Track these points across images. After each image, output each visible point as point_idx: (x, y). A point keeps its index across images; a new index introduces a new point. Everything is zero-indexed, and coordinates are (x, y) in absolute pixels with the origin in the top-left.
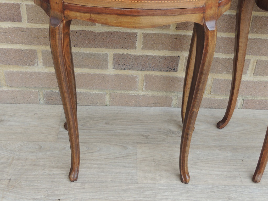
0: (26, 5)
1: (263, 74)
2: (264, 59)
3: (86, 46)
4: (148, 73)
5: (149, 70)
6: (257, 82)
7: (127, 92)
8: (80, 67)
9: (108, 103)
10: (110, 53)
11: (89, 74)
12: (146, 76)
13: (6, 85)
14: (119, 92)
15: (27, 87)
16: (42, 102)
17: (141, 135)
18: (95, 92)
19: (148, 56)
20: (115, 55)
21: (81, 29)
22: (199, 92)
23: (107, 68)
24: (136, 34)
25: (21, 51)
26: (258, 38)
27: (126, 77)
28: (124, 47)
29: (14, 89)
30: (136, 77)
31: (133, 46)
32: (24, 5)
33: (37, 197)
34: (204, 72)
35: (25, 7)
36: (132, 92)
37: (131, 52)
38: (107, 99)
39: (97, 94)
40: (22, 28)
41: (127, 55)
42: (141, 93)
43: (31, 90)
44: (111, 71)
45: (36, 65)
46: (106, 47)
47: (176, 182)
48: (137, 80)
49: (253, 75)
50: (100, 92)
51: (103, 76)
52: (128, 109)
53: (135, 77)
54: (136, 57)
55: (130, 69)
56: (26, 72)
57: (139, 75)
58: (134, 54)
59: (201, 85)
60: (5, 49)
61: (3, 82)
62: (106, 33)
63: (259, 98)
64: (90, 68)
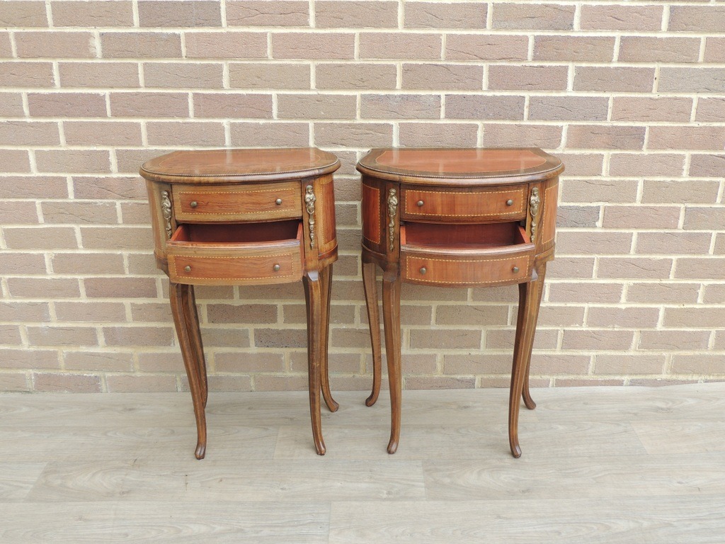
0: (162, 279)
1: (421, 346)
2: (418, 329)
3: (225, 322)
4: (293, 350)
5: (294, 347)
6: (415, 356)
7: (273, 374)
8: (220, 346)
9: (253, 388)
10: (250, 328)
11: (230, 354)
12: (292, 353)
13: (140, 370)
14: (264, 374)
15: (164, 372)
16: (179, 389)
17: (286, 418)
18: (238, 375)
19: (291, 330)
20: (256, 330)
21: (219, 303)
22: (314, 344)
23: (248, 346)
24: (275, 306)
25: (156, 329)
26: (407, 304)
27: (270, 355)
28: (265, 322)
29: (149, 374)
30: (281, 355)
31: (274, 320)
32: (160, 279)
33: (162, 474)
34: (315, 322)
35: (161, 281)
36: (279, 374)
37: (273, 326)
38: (252, 383)
39: (241, 378)
40: (158, 304)
41: (268, 330)
42: (289, 374)
43: (168, 375)
44: (253, 349)
45: (172, 344)
46: (246, 322)
47: (314, 456)
48: (283, 358)
49: (409, 347)
50: (243, 375)
51: (244, 355)
52: (276, 394)
53: (279, 356)
54: (278, 332)
55: (273, 346)
56: (162, 354)
57: (285, 352)
58: (276, 328)
59: (315, 336)
60: (139, 328)
61: (137, 367)
62: (245, 306)
63: (423, 376)
64: (231, 346)
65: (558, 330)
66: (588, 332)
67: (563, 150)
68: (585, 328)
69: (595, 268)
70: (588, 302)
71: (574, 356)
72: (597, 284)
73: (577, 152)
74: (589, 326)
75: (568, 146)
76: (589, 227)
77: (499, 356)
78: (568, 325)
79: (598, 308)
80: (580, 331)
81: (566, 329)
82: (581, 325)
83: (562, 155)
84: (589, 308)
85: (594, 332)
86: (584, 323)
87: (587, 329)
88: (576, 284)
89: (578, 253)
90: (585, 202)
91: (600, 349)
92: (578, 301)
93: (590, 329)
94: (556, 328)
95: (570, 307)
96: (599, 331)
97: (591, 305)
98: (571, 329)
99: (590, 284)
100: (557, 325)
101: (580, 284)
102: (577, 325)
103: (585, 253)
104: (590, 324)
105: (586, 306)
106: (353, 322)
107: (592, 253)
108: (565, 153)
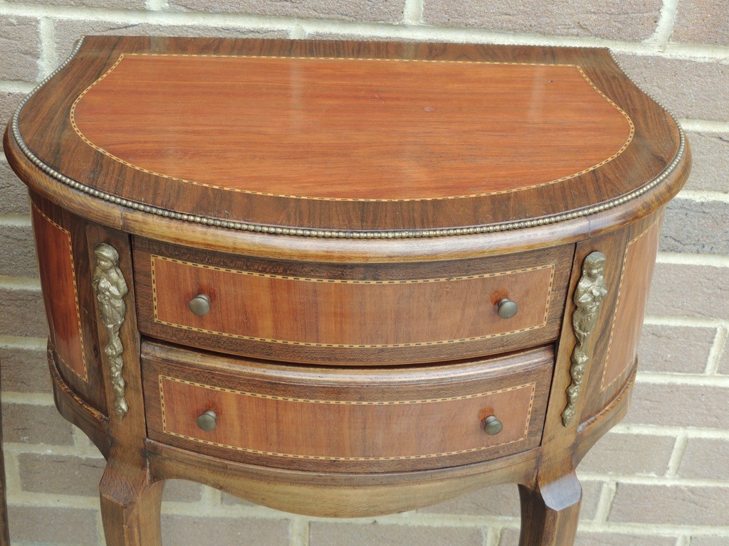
6: (236, 520)
49: (219, 502)
65: (601, 484)
66: (676, 489)
67: (663, 47)
68: (669, 481)
69: (714, 351)
70: (684, 425)
71: (635, 537)
72: (714, 388)
73: (702, 55)
74: (682, 477)
75: (677, 37)
76: (712, 252)
77: (448, 530)
78: (630, 472)
79: (710, 441)
80: (656, 487)
81: (625, 480)
82: (661, 473)
83: (657, 60)
84: (687, 441)
85: (692, 490)
86: (671, 471)
87: (677, 483)
88: (661, 386)
89: (674, 315)
90: (709, 189)
91: (702, 524)
92: (660, 423)
93: (683, 483)
94: (598, 478)
95: (638, 436)
96: (704, 489)
97: (693, 433)
98: (635, 481)
99: (697, 388)
100: (604, 472)
101: (673, 388)
102: (652, 474)
103: (691, 316)
104: (682, 472)
105: (679, 434)
106: (72, 443)
107: (709, 316)
108: (667, 55)
